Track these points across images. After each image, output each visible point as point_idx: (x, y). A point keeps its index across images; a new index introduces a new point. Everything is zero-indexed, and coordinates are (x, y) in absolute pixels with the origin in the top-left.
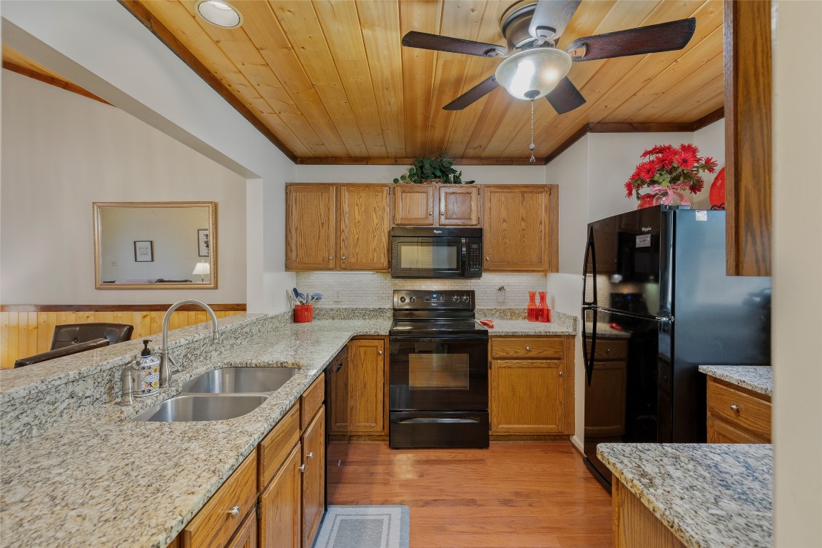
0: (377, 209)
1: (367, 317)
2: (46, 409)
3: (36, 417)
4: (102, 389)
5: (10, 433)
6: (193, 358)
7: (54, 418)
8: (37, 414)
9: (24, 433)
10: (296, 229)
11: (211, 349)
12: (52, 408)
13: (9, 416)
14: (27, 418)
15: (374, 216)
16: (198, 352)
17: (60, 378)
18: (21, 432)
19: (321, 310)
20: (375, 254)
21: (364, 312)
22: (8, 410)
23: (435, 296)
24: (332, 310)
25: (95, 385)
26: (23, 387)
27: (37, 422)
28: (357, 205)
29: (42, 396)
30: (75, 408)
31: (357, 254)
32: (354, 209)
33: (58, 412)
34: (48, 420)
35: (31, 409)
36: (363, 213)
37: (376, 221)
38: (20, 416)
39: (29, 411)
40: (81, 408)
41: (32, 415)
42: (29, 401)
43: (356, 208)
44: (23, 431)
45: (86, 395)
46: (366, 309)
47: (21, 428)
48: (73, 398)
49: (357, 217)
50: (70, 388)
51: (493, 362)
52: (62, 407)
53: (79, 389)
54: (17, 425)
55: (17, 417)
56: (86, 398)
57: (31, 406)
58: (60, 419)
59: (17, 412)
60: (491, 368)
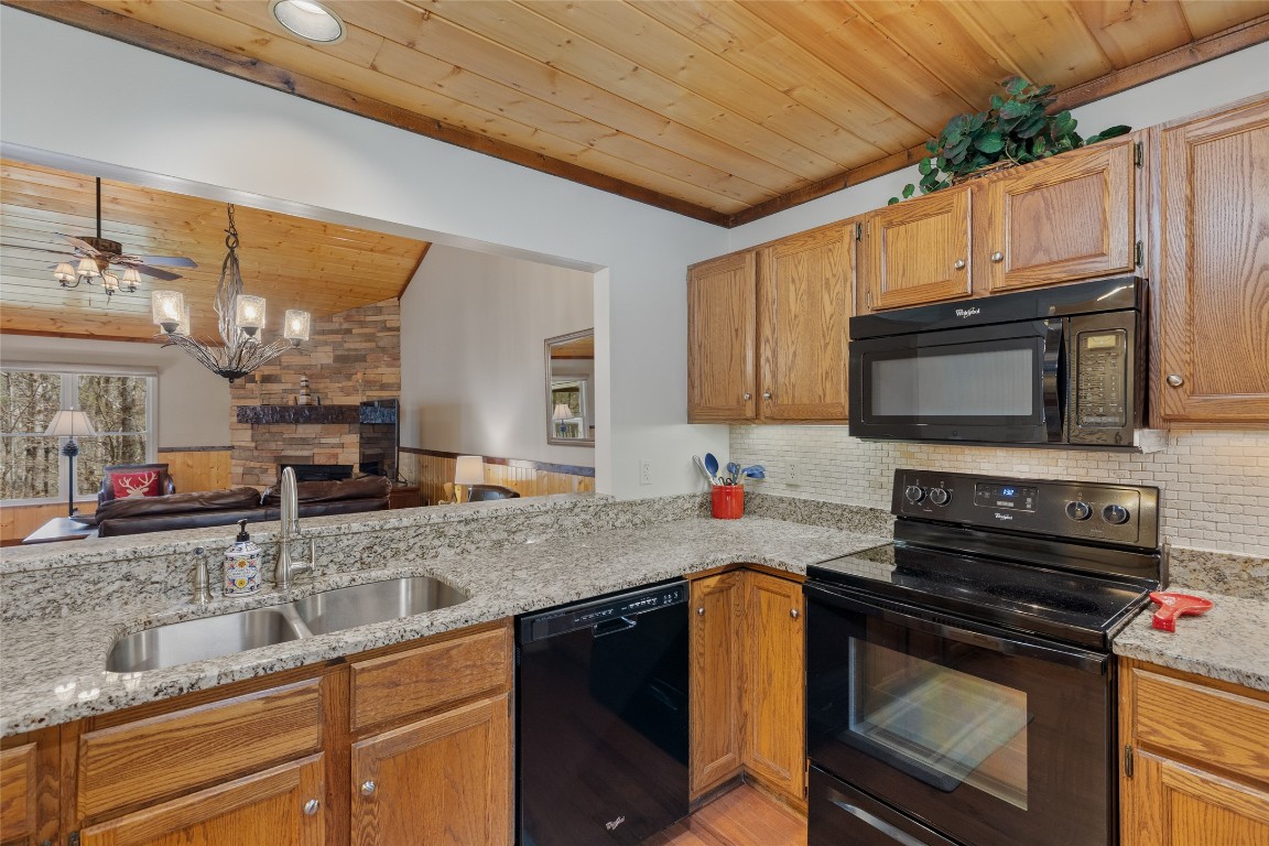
0: (832, 282)
1: (845, 525)
2: (83, 589)
3: (66, 595)
4: (184, 576)
5: (27, 607)
6: (388, 553)
7: (97, 601)
8: (69, 592)
9: (47, 611)
10: (700, 347)
11: (436, 542)
12: (92, 588)
13: (25, 589)
14: (52, 594)
15: (826, 298)
16: (402, 546)
17: (100, 555)
18: (44, 609)
19: (764, 498)
20: (828, 386)
21: (839, 512)
22: (24, 581)
23: (1010, 493)
24: (781, 500)
25: (170, 570)
26: (39, 558)
27: (67, 600)
28: (793, 281)
29: (76, 572)
30: (134, 594)
31: (794, 386)
32: (788, 290)
33: (103, 593)
34: (87, 601)
35: (59, 585)
36: (805, 297)
37: (829, 309)
38: (41, 591)
39: (55, 587)
40: (144, 595)
41: (62, 592)
42: (56, 576)
43: (792, 288)
44: (46, 608)
45: (153, 580)
46: (843, 508)
47: (44, 604)
48: (128, 580)
49: (793, 309)
50: (125, 568)
51: (1142, 755)
52: (111, 589)
53: (140, 570)
54: (37, 599)
55: (38, 591)
56: (152, 583)
57: (59, 581)
58: (106, 603)
59: (37, 586)
60: (1130, 774)
